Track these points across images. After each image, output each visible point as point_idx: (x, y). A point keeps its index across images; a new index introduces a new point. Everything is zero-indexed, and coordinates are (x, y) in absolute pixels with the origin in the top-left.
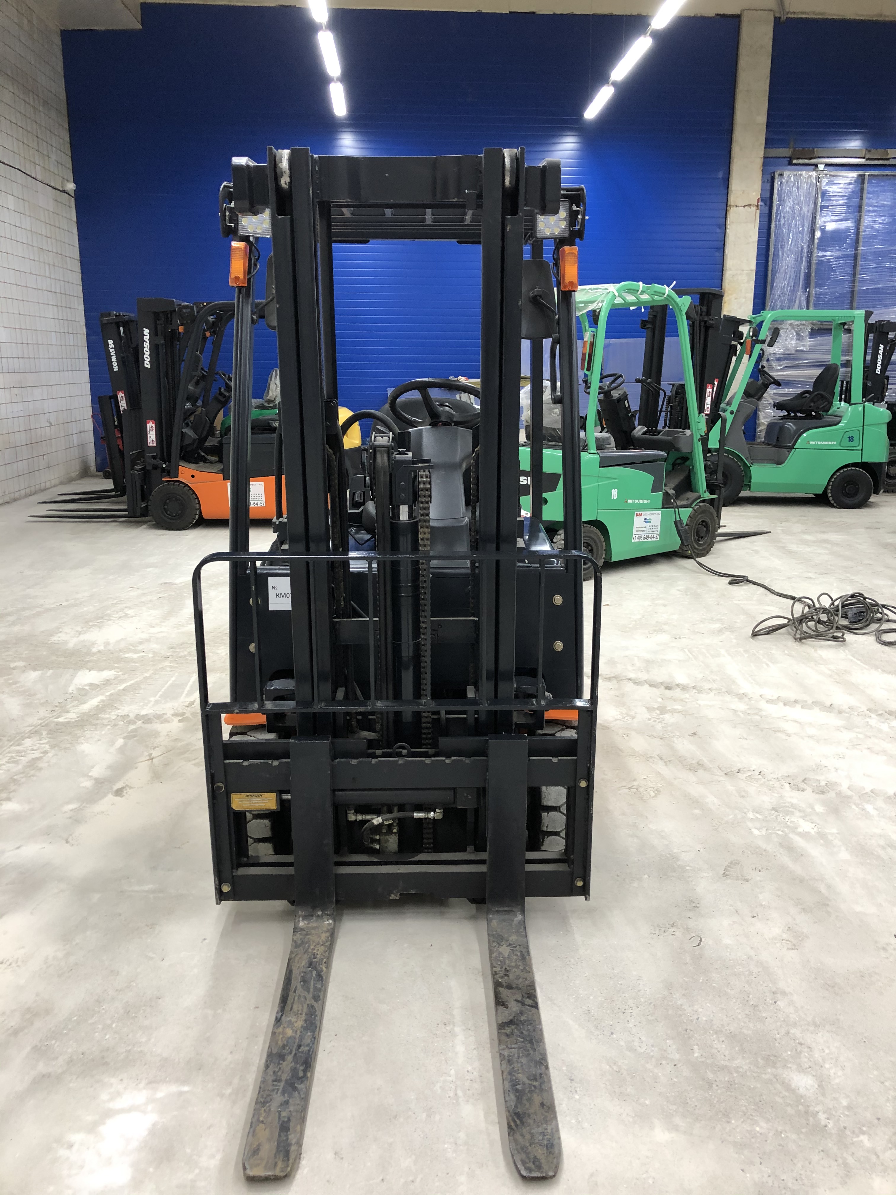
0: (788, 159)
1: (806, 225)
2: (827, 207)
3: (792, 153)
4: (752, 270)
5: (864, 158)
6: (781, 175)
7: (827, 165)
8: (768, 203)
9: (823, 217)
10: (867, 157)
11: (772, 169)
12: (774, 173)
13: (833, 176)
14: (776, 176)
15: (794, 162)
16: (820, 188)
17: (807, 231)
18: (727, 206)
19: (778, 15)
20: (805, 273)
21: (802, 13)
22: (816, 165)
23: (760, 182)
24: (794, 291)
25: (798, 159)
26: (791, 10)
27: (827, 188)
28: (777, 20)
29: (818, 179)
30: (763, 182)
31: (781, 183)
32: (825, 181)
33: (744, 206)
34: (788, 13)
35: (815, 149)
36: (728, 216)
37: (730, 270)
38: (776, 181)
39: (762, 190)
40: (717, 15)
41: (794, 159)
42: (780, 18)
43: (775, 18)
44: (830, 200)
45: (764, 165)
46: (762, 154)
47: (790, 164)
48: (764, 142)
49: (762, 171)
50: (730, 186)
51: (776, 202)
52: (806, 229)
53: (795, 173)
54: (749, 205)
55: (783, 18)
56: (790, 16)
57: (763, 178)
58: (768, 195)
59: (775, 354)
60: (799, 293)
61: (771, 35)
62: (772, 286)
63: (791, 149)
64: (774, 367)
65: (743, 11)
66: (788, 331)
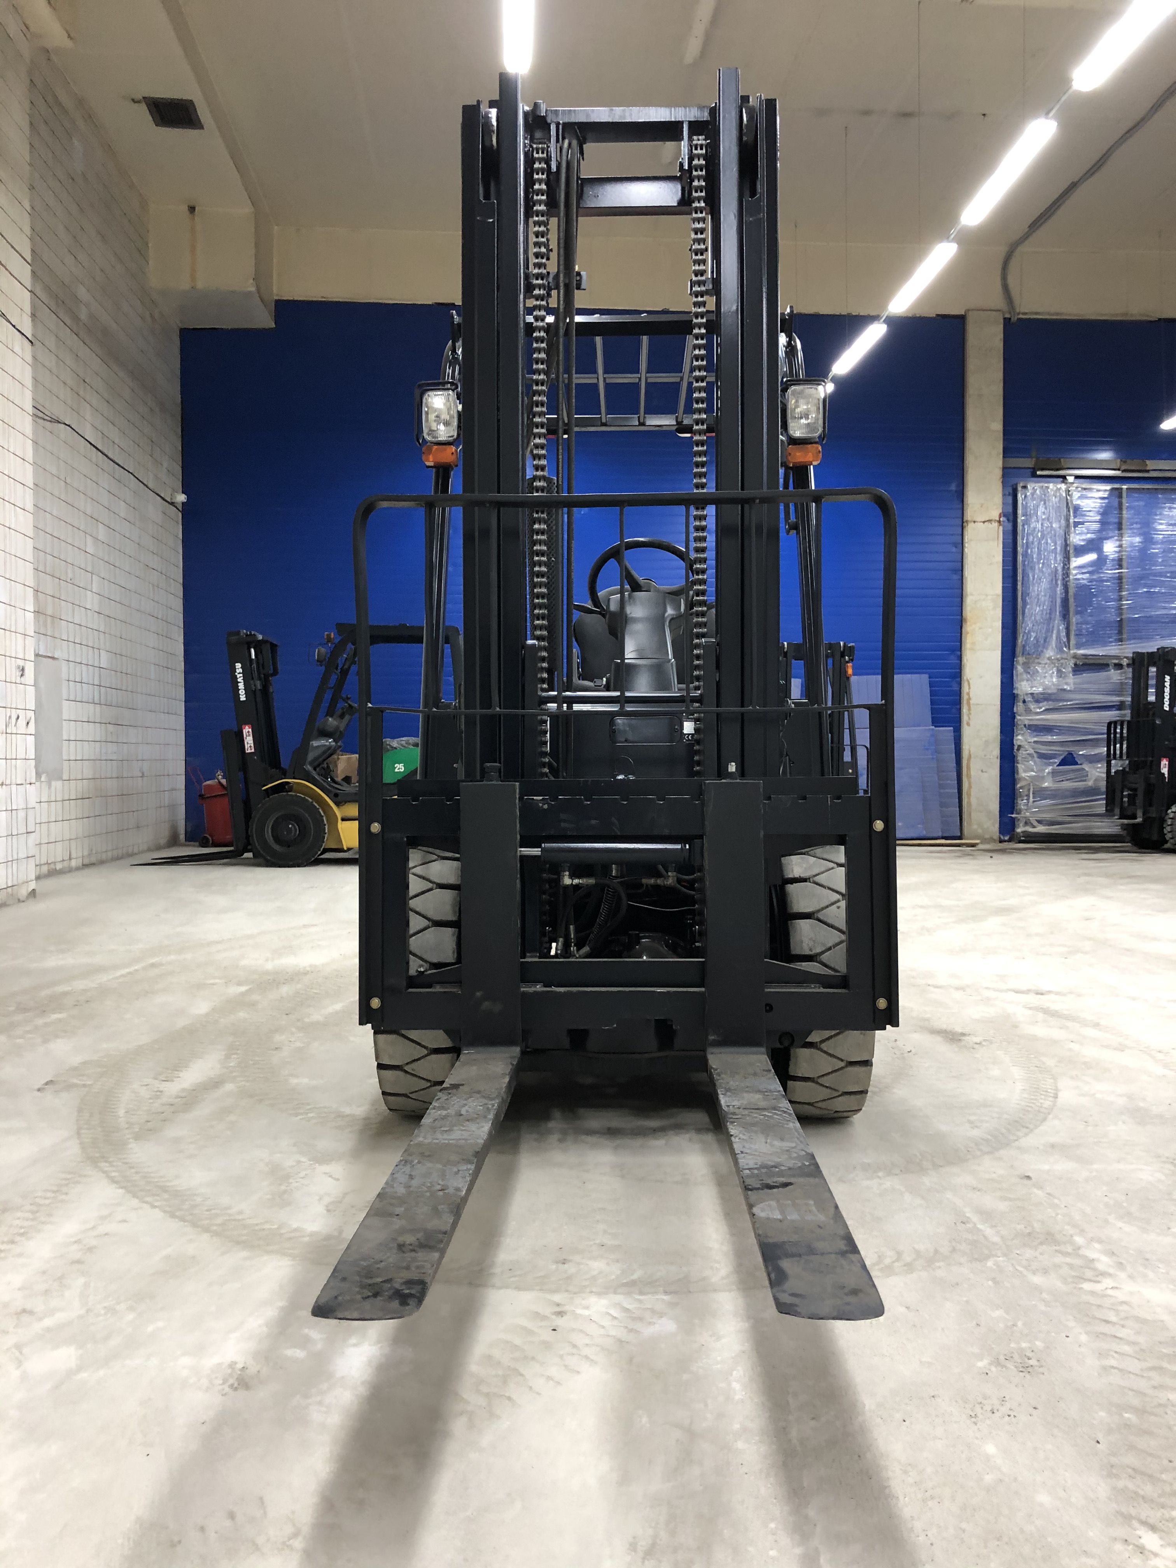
0: (1032, 470)
1: (1059, 543)
2: (1082, 523)
3: (1036, 464)
4: (998, 595)
5: (1119, 470)
6: (1025, 487)
7: (1077, 477)
8: (1011, 518)
9: (1077, 534)
10: (1123, 468)
11: (1014, 481)
12: (1016, 485)
13: (1085, 489)
14: (1019, 489)
15: (1039, 473)
16: (1072, 501)
17: (1061, 550)
18: (963, 522)
19: (1007, 316)
20: (1062, 599)
21: (1036, 313)
22: (1064, 478)
23: (1001, 495)
24: (1050, 619)
25: (1042, 469)
26: (1022, 310)
27: (1079, 502)
28: (1007, 322)
29: (1068, 491)
30: (1004, 495)
31: (1025, 496)
32: (1076, 495)
33: (984, 522)
34: (1019, 314)
35: (1062, 460)
36: (965, 533)
37: (972, 595)
38: (1019, 495)
39: (1003, 504)
40: (938, 315)
41: (1039, 470)
42: (1010, 319)
43: (1005, 319)
44: (1085, 515)
45: (1004, 476)
46: (1000, 464)
47: (1034, 475)
48: (1001, 451)
49: (1002, 482)
50: (965, 500)
51: (1021, 518)
52: (1059, 548)
53: (1041, 484)
54: (990, 521)
55: (1014, 319)
56: (1021, 316)
57: (1003, 491)
58: (1010, 509)
59: (1032, 694)
60: (1056, 622)
61: (1002, 336)
62: (1023, 613)
63: (1034, 459)
64: (1033, 710)
65: (967, 311)
66: (1047, 666)
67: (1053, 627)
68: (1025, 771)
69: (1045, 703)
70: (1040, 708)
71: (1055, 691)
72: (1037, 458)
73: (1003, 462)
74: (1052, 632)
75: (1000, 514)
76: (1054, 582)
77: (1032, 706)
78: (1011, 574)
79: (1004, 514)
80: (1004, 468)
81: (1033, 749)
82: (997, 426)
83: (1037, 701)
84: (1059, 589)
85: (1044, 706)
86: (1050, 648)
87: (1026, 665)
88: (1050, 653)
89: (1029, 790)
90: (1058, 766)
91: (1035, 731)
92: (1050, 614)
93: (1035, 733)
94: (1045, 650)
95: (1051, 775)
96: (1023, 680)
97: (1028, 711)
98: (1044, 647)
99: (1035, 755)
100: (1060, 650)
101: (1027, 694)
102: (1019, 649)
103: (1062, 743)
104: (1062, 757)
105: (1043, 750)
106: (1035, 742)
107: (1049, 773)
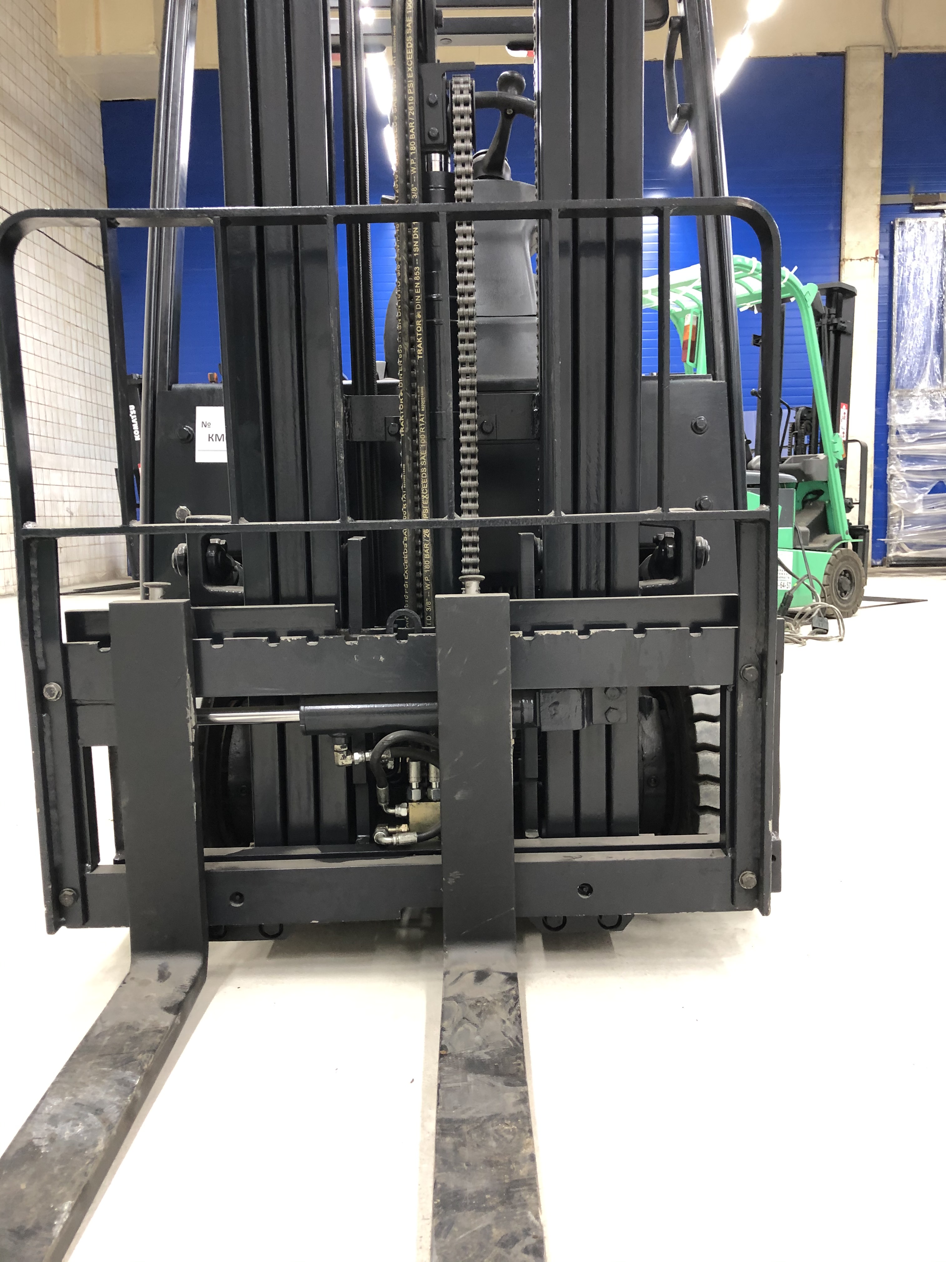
0: (910, 206)
3: (913, 199)
6: (902, 223)
8: (888, 255)
11: (891, 217)
12: (894, 222)
14: (897, 225)
15: (917, 208)
17: (937, 284)
18: (840, 260)
19: (888, 51)
21: (917, 47)
22: (942, 211)
23: (878, 232)
24: (924, 353)
25: (921, 204)
26: (903, 45)
28: (888, 57)
30: (881, 232)
31: (902, 233)
33: (860, 260)
34: (899, 48)
35: (940, 194)
36: (843, 271)
38: (896, 232)
39: (880, 241)
40: (819, 54)
41: (916, 206)
42: (891, 54)
43: (885, 54)
45: (882, 213)
46: (877, 200)
47: (912, 211)
48: (880, 188)
49: (880, 220)
50: (842, 238)
51: (897, 255)
53: (919, 220)
54: (867, 258)
55: (895, 55)
56: (902, 51)
57: (880, 228)
58: (887, 246)
59: (905, 426)
60: (931, 355)
61: (882, 72)
62: (898, 346)
63: (912, 195)
64: (906, 440)
65: (848, 48)
66: (919, 398)
67: (927, 360)
68: (897, 499)
69: (917, 434)
70: (913, 438)
71: (927, 422)
72: (916, 193)
73: (881, 200)
74: (926, 364)
75: (877, 251)
77: (906, 437)
78: (886, 310)
79: (880, 251)
80: (882, 205)
81: (905, 478)
82: (876, 163)
83: (910, 432)
84: (934, 323)
85: (917, 436)
86: (923, 380)
87: (900, 398)
88: (924, 384)
89: (900, 517)
90: (929, 493)
91: (907, 461)
92: (924, 347)
93: (907, 463)
94: (918, 383)
95: (921, 503)
96: (897, 412)
97: (901, 442)
98: (917, 379)
99: (907, 484)
100: (934, 383)
101: (899, 426)
102: (893, 383)
103: (934, 472)
104: (933, 485)
105: (917, 479)
106: (907, 471)
107: (919, 501)
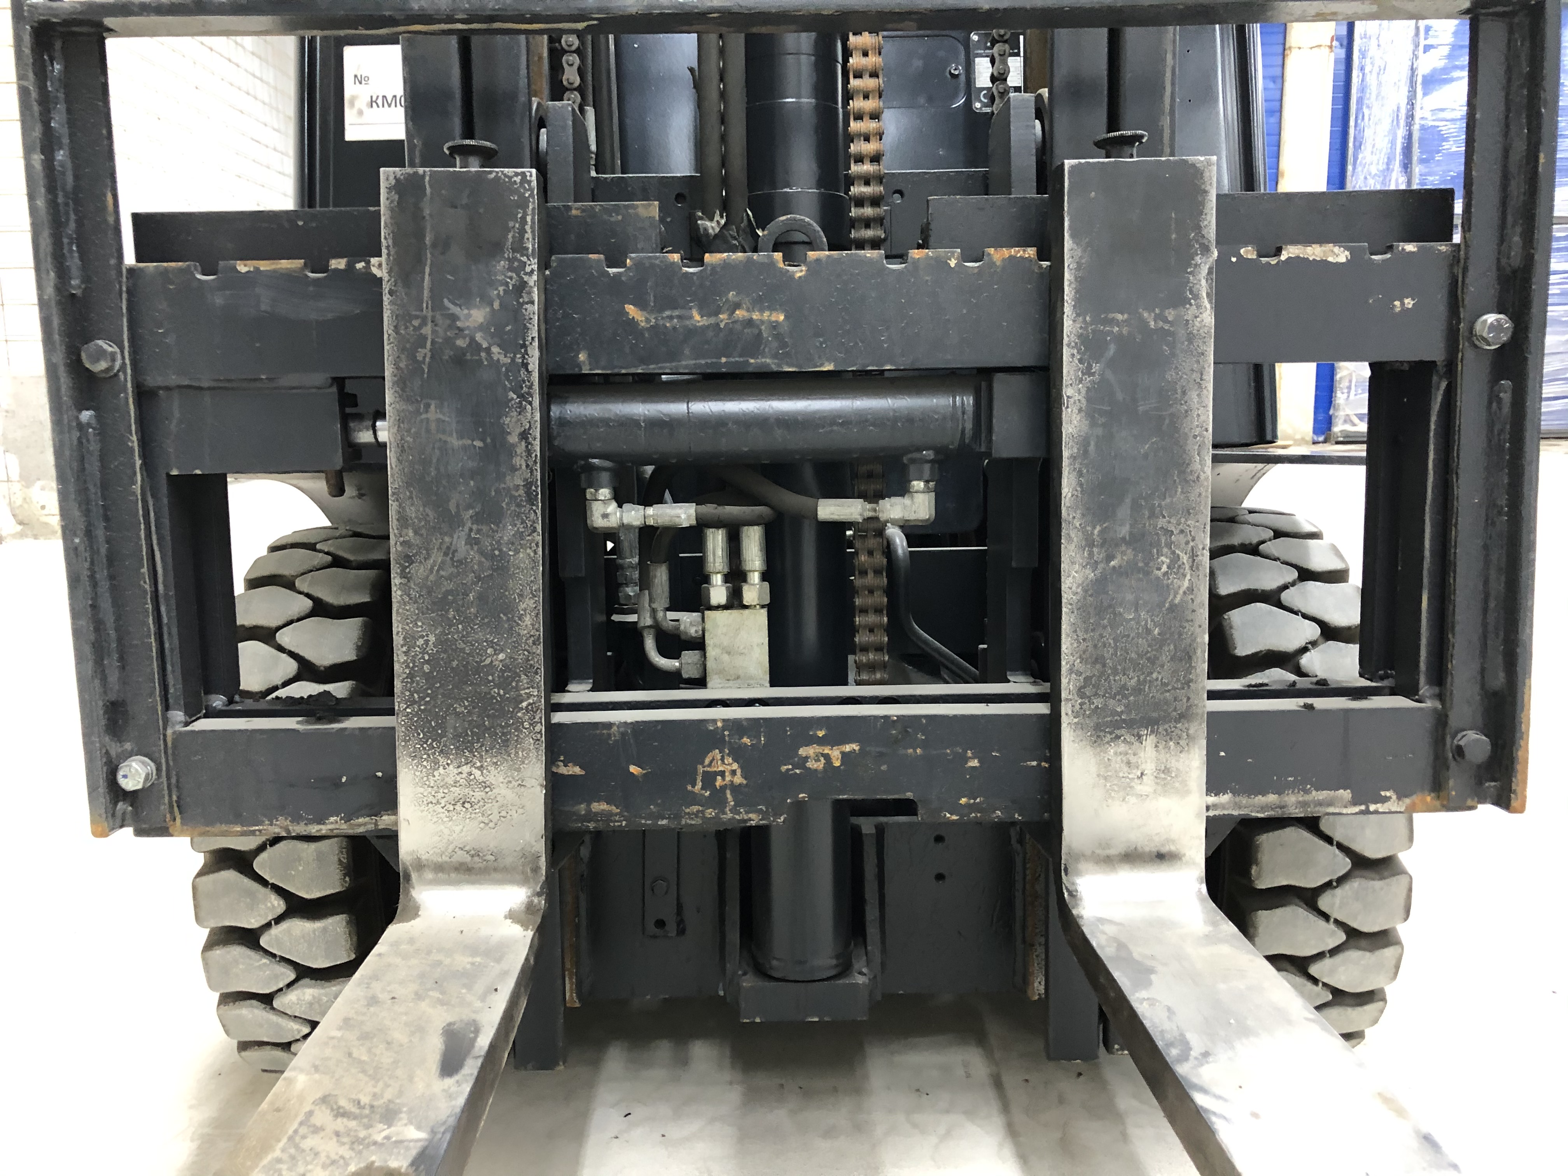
67: (1390, 181)
75: (1333, 37)
76: (1395, 123)
79: (1337, 40)
84: (1401, 133)
92: (1388, 164)
